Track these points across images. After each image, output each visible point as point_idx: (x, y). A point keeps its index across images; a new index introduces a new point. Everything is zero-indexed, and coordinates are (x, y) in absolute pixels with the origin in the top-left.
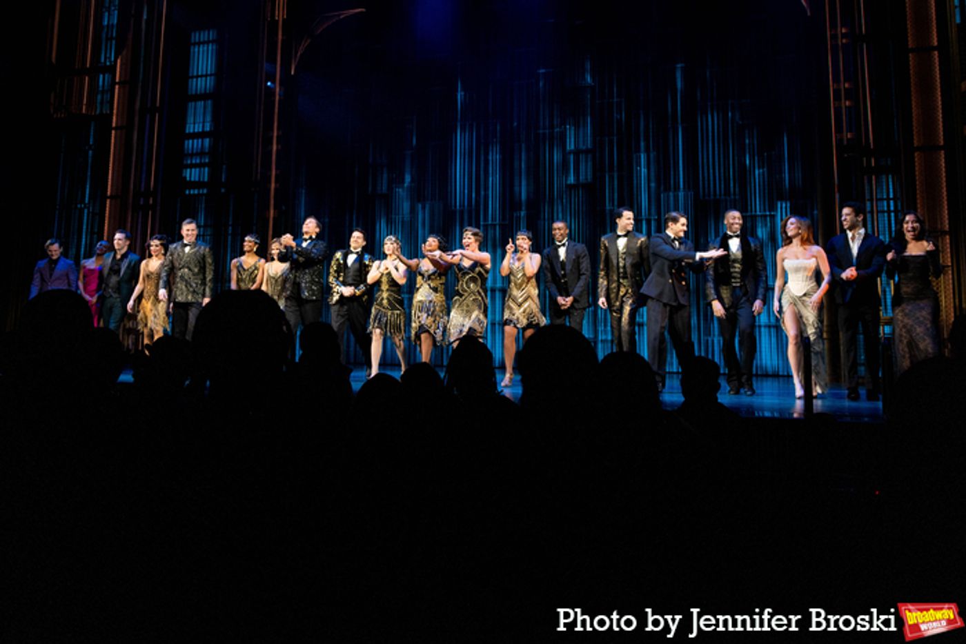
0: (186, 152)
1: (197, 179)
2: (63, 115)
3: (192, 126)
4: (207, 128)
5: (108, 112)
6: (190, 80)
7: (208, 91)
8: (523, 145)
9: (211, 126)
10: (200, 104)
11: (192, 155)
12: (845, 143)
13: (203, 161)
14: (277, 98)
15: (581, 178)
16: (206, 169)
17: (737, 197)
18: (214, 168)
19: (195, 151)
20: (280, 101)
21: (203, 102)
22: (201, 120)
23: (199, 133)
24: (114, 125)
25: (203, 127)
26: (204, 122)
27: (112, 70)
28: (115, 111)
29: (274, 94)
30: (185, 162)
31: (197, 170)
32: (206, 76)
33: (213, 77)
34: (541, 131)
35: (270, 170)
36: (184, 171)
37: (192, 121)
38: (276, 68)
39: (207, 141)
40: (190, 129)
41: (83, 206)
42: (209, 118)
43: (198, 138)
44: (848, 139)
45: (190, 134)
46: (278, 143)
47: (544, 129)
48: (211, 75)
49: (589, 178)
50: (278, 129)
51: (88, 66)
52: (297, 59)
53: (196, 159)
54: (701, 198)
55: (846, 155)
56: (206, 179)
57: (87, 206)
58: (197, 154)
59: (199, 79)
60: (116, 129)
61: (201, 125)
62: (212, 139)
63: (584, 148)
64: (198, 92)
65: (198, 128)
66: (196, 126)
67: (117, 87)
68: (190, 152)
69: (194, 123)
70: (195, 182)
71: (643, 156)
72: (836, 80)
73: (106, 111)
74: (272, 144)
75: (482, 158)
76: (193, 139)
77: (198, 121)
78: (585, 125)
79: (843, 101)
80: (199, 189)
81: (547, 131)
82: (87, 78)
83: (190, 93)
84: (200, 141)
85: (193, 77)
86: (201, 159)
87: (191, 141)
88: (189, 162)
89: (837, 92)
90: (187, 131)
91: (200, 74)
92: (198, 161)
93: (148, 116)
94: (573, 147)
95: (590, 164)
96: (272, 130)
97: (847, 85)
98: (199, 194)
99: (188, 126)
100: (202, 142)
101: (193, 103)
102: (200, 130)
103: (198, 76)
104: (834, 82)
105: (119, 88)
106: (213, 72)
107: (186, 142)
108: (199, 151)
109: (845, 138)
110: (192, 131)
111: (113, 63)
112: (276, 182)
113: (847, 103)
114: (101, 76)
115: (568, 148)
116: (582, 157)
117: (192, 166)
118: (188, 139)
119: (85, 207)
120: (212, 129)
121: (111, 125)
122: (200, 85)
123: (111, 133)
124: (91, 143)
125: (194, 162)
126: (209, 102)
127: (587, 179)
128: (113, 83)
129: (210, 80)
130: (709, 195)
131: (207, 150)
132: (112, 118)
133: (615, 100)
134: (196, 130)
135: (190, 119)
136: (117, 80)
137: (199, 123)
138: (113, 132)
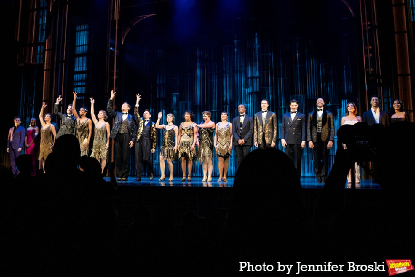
0: (75, 80)
1: (80, 92)
2: (22, 65)
3: (77, 68)
4: (84, 69)
5: (43, 63)
6: (76, 48)
7: (84, 52)
8: (228, 75)
10: (81, 58)
11: (77, 82)
12: (370, 73)
13: (82, 84)
14: (116, 55)
15: (254, 89)
16: (84, 88)
18: (88, 87)
19: (79, 80)
20: (117, 56)
22: (82, 66)
23: (80, 71)
24: (45, 69)
25: (82, 68)
26: (83, 66)
27: (44, 44)
28: (45, 62)
29: (114, 53)
30: (74, 85)
31: (80, 88)
32: (83, 45)
33: (86, 46)
34: (236, 68)
35: (113, 87)
36: (74, 88)
37: (77, 66)
38: (115, 41)
39: (84, 75)
40: (77, 69)
41: (32, 105)
42: (85, 65)
43: (80, 74)
46: (116, 75)
48: (85, 45)
49: (258, 89)
50: (116, 69)
51: (33, 42)
52: (125, 37)
53: (79, 83)
54: (308, 98)
55: (370, 78)
56: (84, 92)
57: (34, 105)
58: (80, 81)
60: (46, 70)
61: (81, 68)
62: (86, 74)
63: (255, 76)
64: (80, 53)
65: (80, 69)
66: (79, 68)
67: (46, 51)
68: (77, 80)
69: (78, 67)
71: (282, 79)
72: (366, 45)
73: (42, 62)
74: (113, 76)
76: (78, 74)
77: (80, 66)
78: (256, 65)
79: (369, 54)
80: (81, 97)
81: (239, 68)
82: (32, 48)
83: (76, 54)
85: (77, 46)
86: (81, 83)
87: (77, 75)
89: (366, 51)
90: (75, 71)
91: (81, 45)
92: (80, 84)
93: (60, 64)
94: (250, 75)
95: (258, 83)
96: (114, 69)
97: (370, 47)
98: (81, 99)
99: (75, 68)
100: (82, 76)
101: (78, 58)
102: (81, 70)
103: (79, 46)
104: (365, 46)
105: (47, 52)
106: (87, 44)
107: (75, 75)
108: (81, 80)
109: (370, 71)
110: (77, 70)
111: (44, 41)
113: (371, 55)
114: (39, 47)
115: (248, 76)
116: (254, 80)
117: (77, 86)
119: (33, 106)
120: (87, 69)
121: (44, 68)
122: (81, 50)
123: (44, 72)
124: (35, 77)
125: (78, 84)
126: (85, 58)
127: (257, 90)
128: (45, 50)
129: (85, 47)
130: (312, 97)
131: (84, 79)
132: (44, 66)
133: (269, 54)
134: (79, 70)
135: (76, 65)
136: (46, 48)
137: (81, 67)
138: (45, 72)
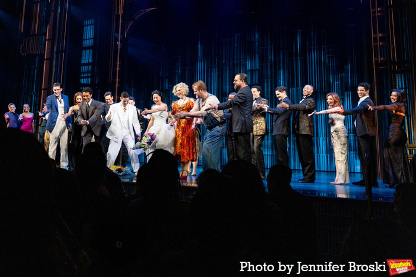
0: (82, 71)
1: (86, 83)
2: (25, 54)
3: (84, 61)
4: (90, 61)
6: (83, 41)
7: (91, 45)
8: (227, 68)
9: (92, 60)
10: (88, 51)
11: (84, 73)
12: (380, 62)
13: (88, 75)
14: (119, 48)
15: (253, 82)
16: (90, 79)
17: (326, 90)
18: (93, 78)
19: (85, 71)
21: (88, 50)
22: (88, 58)
25: (89, 61)
26: (89, 59)
27: (45, 34)
28: (46, 52)
29: (117, 46)
30: (81, 76)
31: (86, 79)
32: (90, 39)
34: (235, 61)
35: (116, 78)
36: (81, 80)
38: (119, 35)
39: (90, 67)
40: (83, 61)
42: (91, 57)
44: (381, 61)
45: (83, 64)
46: (119, 67)
47: (237, 60)
48: (92, 39)
49: (257, 82)
50: (120, 61)
51: (36, 33)
52: (127, 31)
53: (85, 75)
55: (380, 68)
56: (89, 83)
58: (86, 72)
59: (87, 40)
60: (46, 60)
61: (88, 60)
62: (92, 66)
63: (255, 68)
64: (87, 46)
65: (87, 61)
66: (86, 60)
69: (85, 59)
70: (85, 84)
71: (281, 72)
72: (375, 33)
73: (42, 52)
74: (116, 68)
75: (209, 74)
79: (378, 42)
81: (238, 61)
83: (83, 47)
84: (87, 67)
85: (84, 40)
86: (88, 74)
87: (83, 67)
88: (83, 76)
89: (375, 38)
91: (88, 38)
92: (86, 75)
93: (60, 54)
94: (249, 68)
95: (257, 76)
96: (117, 61)
97: (380, 35)
99: (82, 61)
100: (88, 67)
101: (85, 51)
102: (88, 62)
103: (86, 39)
105: (48, 42)
106: (93, 37)
109: (380, 61)
110: (84, 63)
112: (118, 84)
113: (381, 43)
115: (247, 69)
116: (254, 72)
117: (84, 77)
118: (83, 66)
119: (33, 94)
121: (44, 58)
122: (88, 43)
123: (44, 61)
124: (36, 66)
125: (85, 76)
126: (91, 50)
129: (92, 41)
131: (90, 71)
132: (45, 55)
133: (269, 47)
134: (86, 62)
135: (83, 58)
136: (47, 39)
137: (87, 59)
